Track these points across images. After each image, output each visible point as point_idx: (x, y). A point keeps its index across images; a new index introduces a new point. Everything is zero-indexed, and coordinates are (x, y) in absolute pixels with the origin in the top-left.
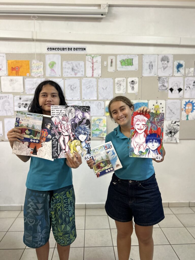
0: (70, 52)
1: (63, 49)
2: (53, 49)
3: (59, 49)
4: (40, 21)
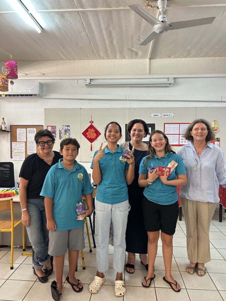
4: (131, 88)
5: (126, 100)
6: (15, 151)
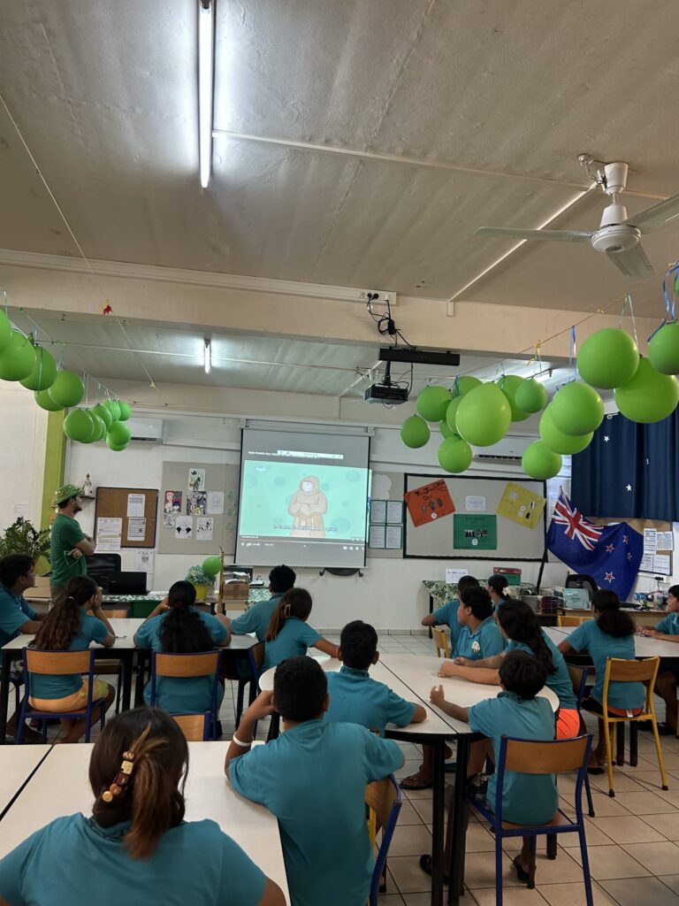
6: (103, 534)
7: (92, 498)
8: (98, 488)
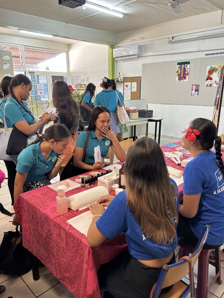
0: (218, 55)
1: (214, 54)
2: (208, 54)
3: (211, 54)
4: (204, 40)
5: (198, 51)
6: (126, 95)
7: (123, 82)
8: (124, 78)
